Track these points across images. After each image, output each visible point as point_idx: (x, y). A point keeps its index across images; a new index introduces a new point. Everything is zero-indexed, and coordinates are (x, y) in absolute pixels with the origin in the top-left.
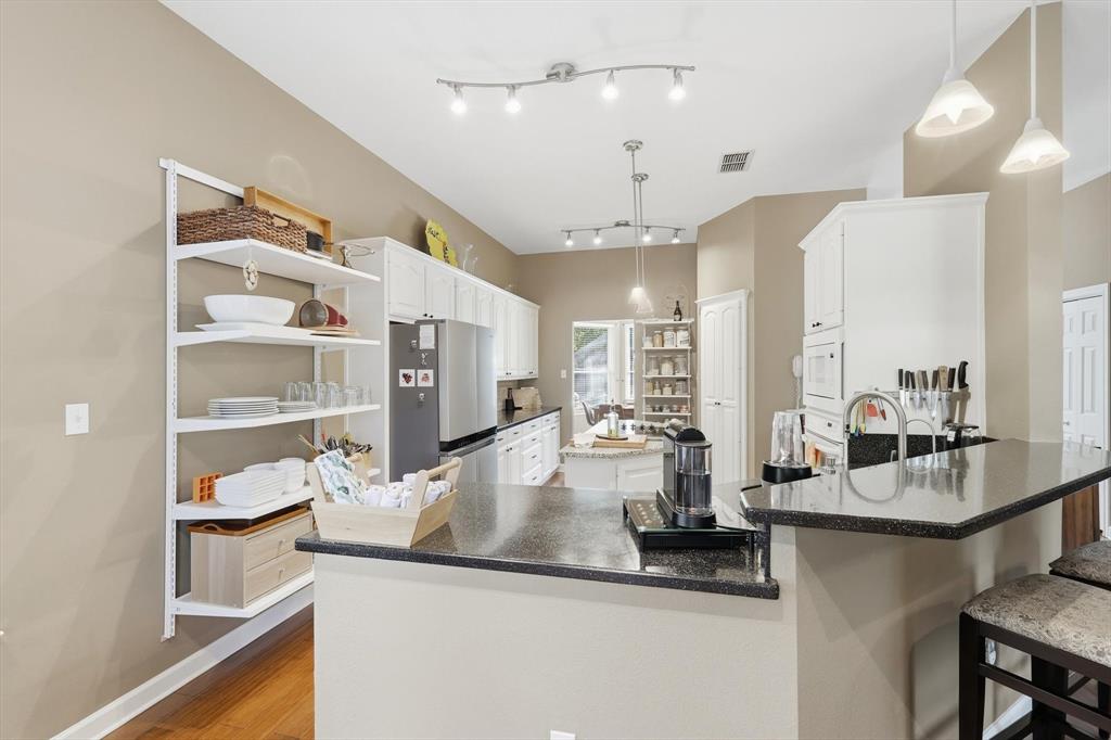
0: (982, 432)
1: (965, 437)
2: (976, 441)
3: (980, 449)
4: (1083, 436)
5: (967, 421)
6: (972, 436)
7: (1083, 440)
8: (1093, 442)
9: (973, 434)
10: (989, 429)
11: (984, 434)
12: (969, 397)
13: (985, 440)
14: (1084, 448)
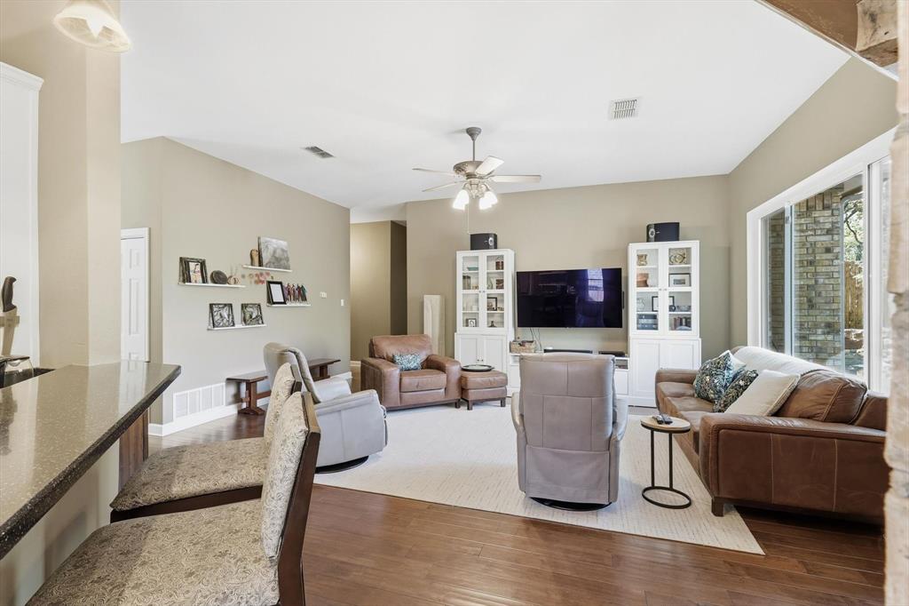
0: (35, 363)
1: (11, 374)
2: (26, 375)
3: (33, 383)
4: (130, 354)
5: (14, 352)
6: (20, 370)
7: (130, 357)
8: (137, 358)
9: (22, 367)
10: (42, 359)
11: (37, 365)
12: (18, 322)
13: (38, 372)
14: (131, 363)
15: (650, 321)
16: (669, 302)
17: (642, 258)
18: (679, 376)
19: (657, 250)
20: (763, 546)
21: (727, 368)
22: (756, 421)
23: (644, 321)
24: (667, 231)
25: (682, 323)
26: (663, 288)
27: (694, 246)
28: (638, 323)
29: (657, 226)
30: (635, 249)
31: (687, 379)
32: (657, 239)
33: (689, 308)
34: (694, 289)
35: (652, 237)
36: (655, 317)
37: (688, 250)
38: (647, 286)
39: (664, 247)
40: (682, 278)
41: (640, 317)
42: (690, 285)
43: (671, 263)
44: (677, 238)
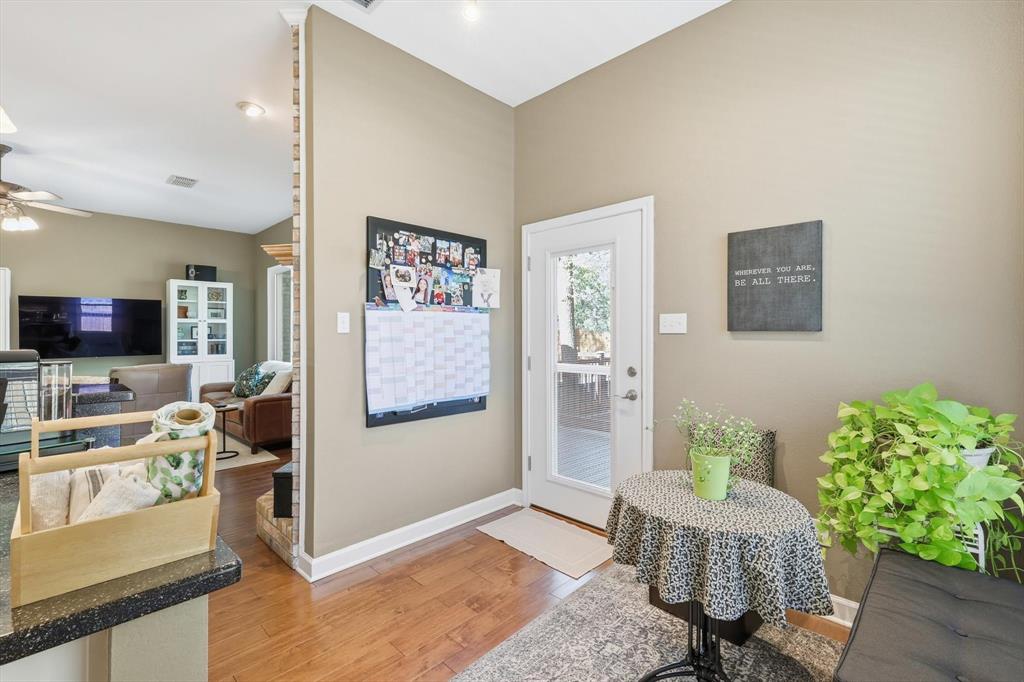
15: (190, 348)
16: (206, 331)
17: (182, 293)
18: (220, 387)
19: (197, 288)
20: (277, 455)
21: (257, 373)
22: (275, 396)
23: (185, 348)
24: (206, 273)
25: (217, 349)
26: (202, 319)
27: (229, 287)
28: (178, 350)
29: (197, 268)
30: (174, 285)
31: (227, 388)
32: (197, 278)
33: (224, 337)
34: (229, 322)
35: (192, 276)
36: (195, 344)
37: (224, 290)
38: (186, 317)
39: (203, 287)
40: (217, 310)
41: (180, 344)
42: (225, 318)
43: (209, 299)
44: (215, 280)
